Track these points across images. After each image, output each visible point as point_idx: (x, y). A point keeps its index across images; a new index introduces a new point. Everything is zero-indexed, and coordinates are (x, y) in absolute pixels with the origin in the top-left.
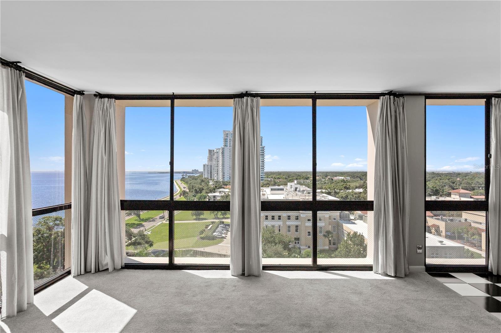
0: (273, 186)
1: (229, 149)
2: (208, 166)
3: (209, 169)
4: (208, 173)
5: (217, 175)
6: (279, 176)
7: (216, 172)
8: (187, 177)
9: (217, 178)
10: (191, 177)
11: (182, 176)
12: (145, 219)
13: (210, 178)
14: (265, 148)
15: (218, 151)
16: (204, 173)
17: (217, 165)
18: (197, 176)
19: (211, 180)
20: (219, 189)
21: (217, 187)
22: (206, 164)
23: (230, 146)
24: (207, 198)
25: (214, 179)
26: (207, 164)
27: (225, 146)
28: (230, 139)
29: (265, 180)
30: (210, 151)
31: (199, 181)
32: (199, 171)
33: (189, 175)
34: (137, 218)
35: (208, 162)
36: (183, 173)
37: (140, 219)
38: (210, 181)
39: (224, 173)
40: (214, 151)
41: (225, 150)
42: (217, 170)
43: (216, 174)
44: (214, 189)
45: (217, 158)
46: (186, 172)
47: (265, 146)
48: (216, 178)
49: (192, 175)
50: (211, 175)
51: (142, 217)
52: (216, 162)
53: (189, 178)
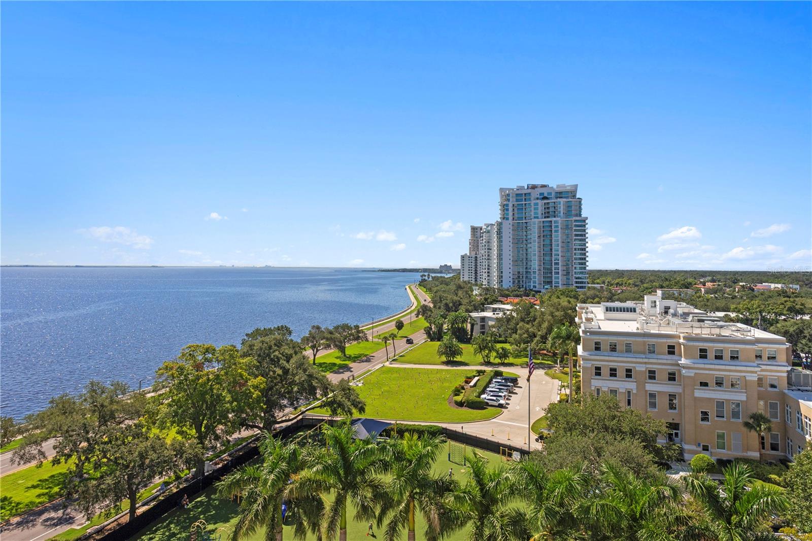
0: (608, 301)
1: (511, 224)
2: (470, 258)
3: (473, 264)
4: (470, 272)
5: (488, 276)
6: (620, 279)
7: (486, 271)
8: (431, 279)
9: (488, 283)
10: (438, 279)
11: (422, 276)
13: (473, 282)
14: (586, 221)
15: (489, 228)
16: (462, 272)
17: (489, 255)
18: (449, 278)
19: (476, 285)
21: (489, 300)
22: (466, 254)
23: (513, 218)
25: (482, 285)
27: (504, 218)
28: (513, 205)
30: (474, 229)
31: (452, 287)
32: (453, 268)
33: (433, 275)
34: (340, 354)
35: (470, 250)
36: (424, 272)
38: (474, 288)
39: (502, 272)
40: (481, 229)
41: (503, 226)
42: (488, 266)
43: (486, 274)
45: (489, 243)
46: (430, 269)
47: (586, 218)
48: (485, 282)
49: (439, 275)
50: (476, 275)
52: (487, 251)
53: (433, 280)
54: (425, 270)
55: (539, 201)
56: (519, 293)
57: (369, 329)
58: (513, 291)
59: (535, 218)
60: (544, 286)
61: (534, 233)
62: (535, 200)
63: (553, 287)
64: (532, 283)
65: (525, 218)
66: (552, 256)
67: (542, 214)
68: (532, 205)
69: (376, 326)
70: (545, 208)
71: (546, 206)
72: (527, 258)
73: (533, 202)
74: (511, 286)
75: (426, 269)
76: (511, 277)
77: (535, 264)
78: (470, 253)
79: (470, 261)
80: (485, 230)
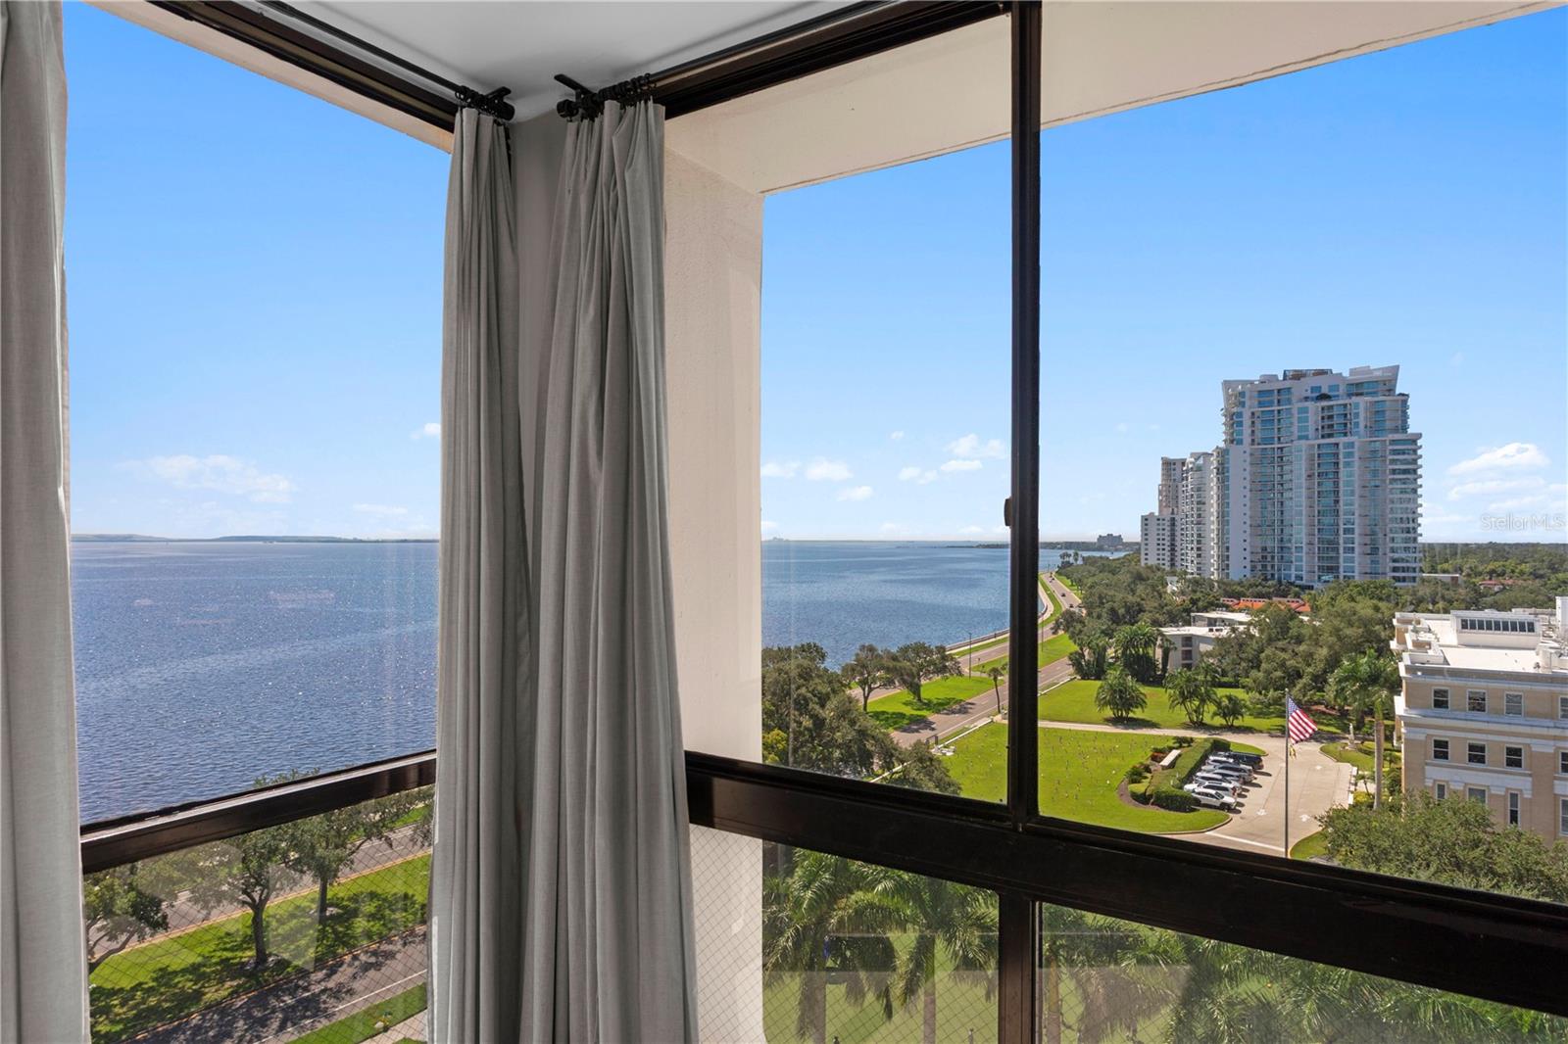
0: (1467, 608)
1: (1248, 451)
2: (1161, 522)
3: (1167, 533)
5: (1199, 556)
6: (1497, 564)
7: (1195, 545)
8: (1080, 562)
9: (1199, 569)
10: (1095, 562)
11: (1063, 556)
12: (935, 701)
13: (1167, 568)
14: (1419, 443)
15: (1201, 462)
16: (1143, 547)
17: (1199, 516)
18: (1118, 559)
19: (1173, 573)
20: (1205, 609)
21: (1200, 604)
22: (1152, 514)
23: (1253, 440)
24: (1159, 642)
25: (1186, 573)
26: (1157, 514)
27: (1232, 442)
28: (1253, 414)
29: (1423, 580)
30: (1169, 465)
31: (1124, 577)
32: (1124, 541)
33: (1086, 554)
34: (910, 697)
35: (1160, 506)
36: (1066, 548)
37: (920, 700)
38: (1169, 579)
39: (1228, 548)
40: (1183, 464)
41: (1231, 457)
42: (1199, 535)
43: (1194, 553)
44: (1188, 611)
45: (1199, 490)
46: (1078, 543)
47: (1420, 436)
48: (1191, 569)
49: (1097, 554)
50: (1173, 554)
51: (925, 694)
52: (1195, 506)
53: (1086, 564)
54: (1069, 545)
55: (1309, 404)
56: (1264, 590)
57: (963, 654)
58: (1251, 586)
59: (1300, 438)
60: (1319, 578)
61: (1299, 470)
62: (1300, 401)
63: (1341, 578)
64: (1293, 569)
65: (1279, 438)
66: (1338, 516)
67: (1317, 429)
68: (1295, 411)
69: (977, 649)
70: (1323, 418)
71: (1326, 413)
72: (1282, 521)
73: (1296, 406)
74: (1248, 576)
75: (1071, 543)
76: (1248, 559)
77: (1300, 533)
78: (1160, 511)
79: (1161, 527)
80: (1190, 466)
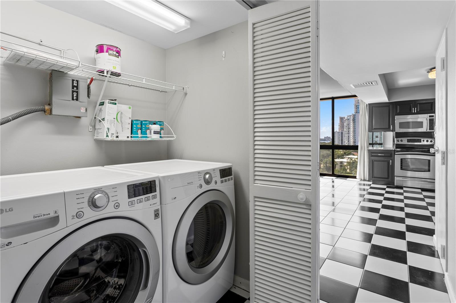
2: (339, 133)
3: (340, 136)
4: (339, 140)
5: (348, 142)
7: (347, 139)
15: (349, 118)
17: (348, 131)
18: (328, 143)
20: (348, 155)
21: (346, 154)
26: (338, 131)
27: (356, 112)
30: (341, 119)
33: (321, 142)
35: (339, 129)
39: (355, 140)
41: (356, 116)
42: (348, 137)
43: (347, 141)
44: (343, 155)
45: (348, 125)
50: (342, 141)
52: (347, 129)
78: (339, 130)
79: (339, 134)
80: (346, 119)
